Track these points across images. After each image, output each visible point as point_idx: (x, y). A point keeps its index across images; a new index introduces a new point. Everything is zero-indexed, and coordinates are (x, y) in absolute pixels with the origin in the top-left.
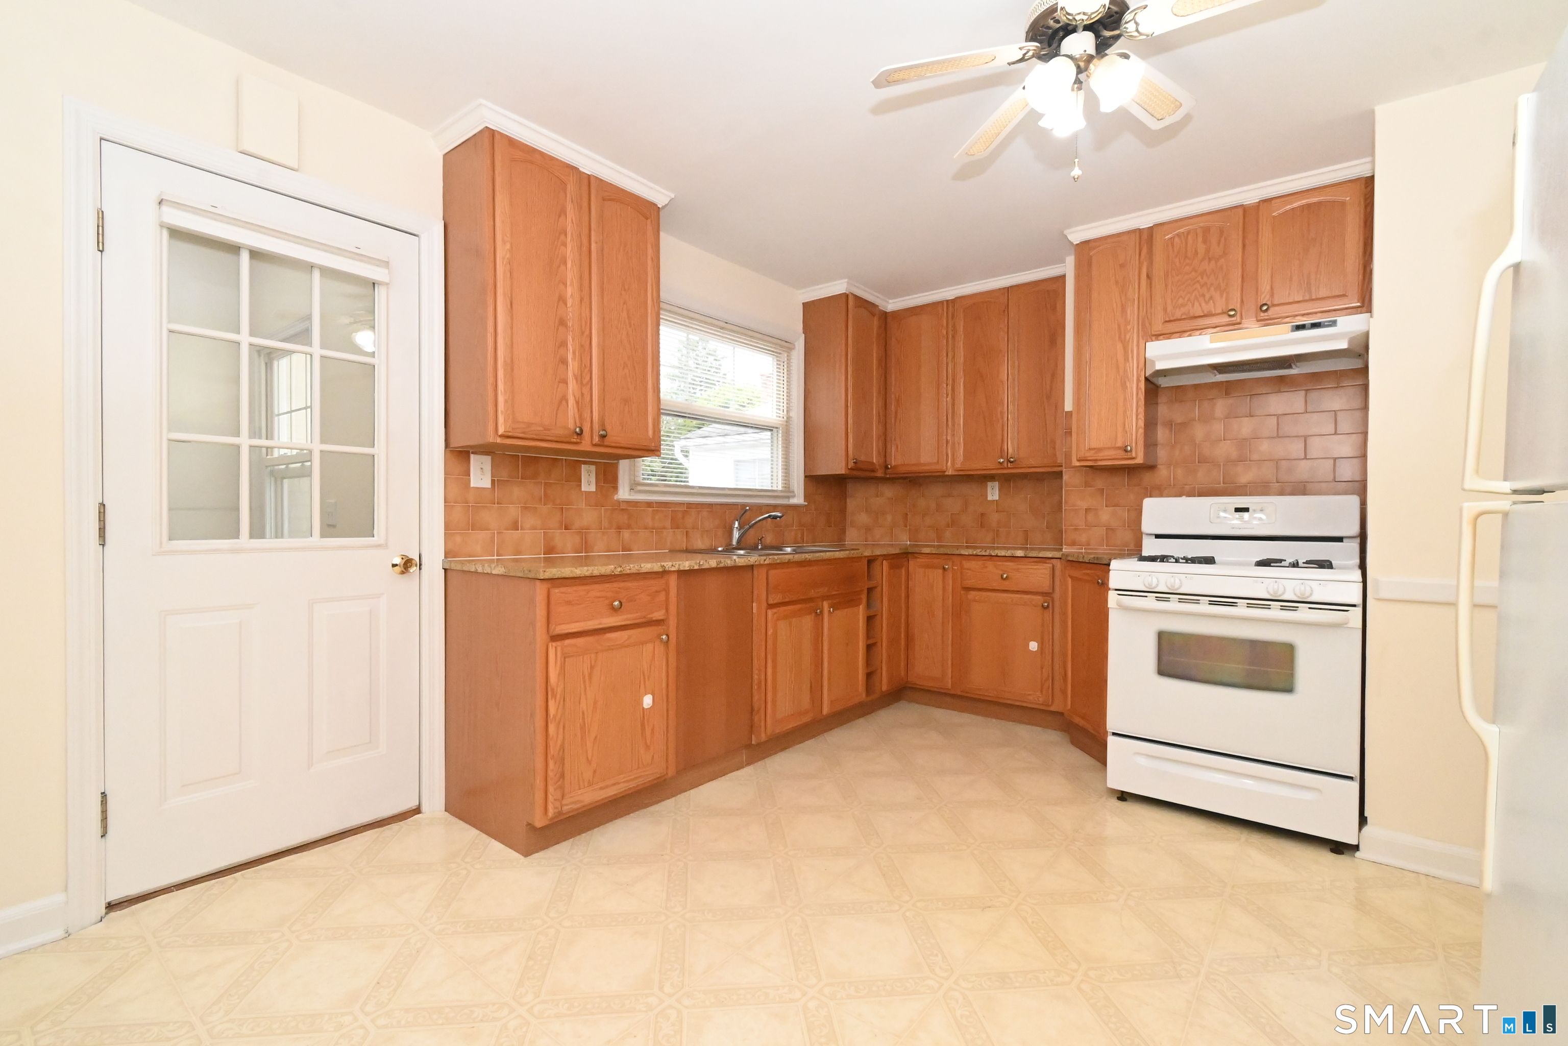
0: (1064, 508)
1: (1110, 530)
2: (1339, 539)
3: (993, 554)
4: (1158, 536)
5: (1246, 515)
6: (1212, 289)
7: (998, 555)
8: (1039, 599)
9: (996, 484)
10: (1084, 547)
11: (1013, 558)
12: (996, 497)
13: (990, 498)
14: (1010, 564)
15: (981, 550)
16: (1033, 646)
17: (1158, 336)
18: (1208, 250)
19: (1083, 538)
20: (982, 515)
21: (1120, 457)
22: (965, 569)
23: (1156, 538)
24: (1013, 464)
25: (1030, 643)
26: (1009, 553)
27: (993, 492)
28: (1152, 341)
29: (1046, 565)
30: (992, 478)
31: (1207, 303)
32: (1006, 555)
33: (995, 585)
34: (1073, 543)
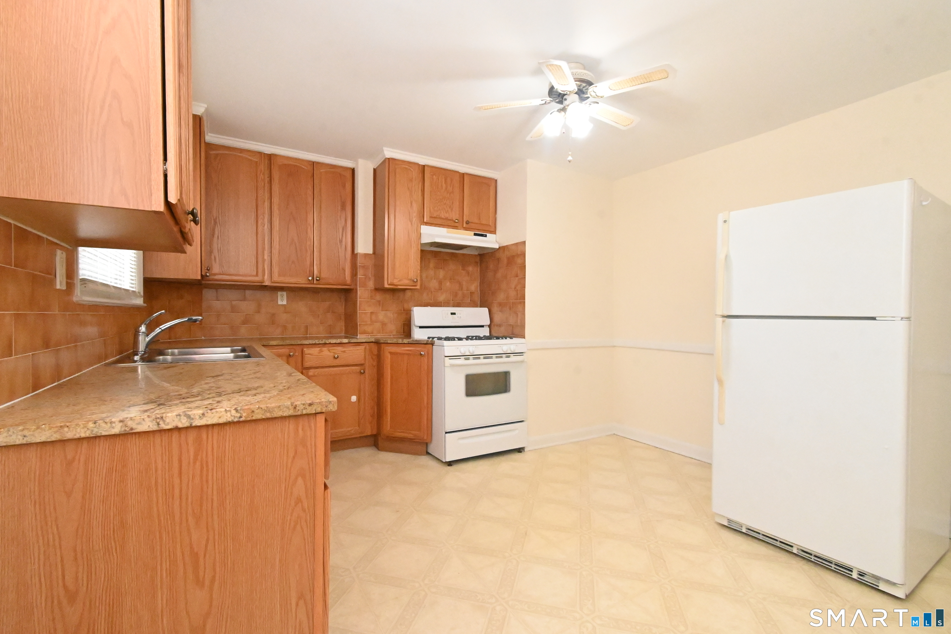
0: (358, 312)
1: (384, 324)
2: (482, 326)
3: (327, 343)
4: (421, 327)
5: (454, 316)
6: (448, 207)
7: (331, 343)
8: (357, 369)
9: (285, 293)
10: (370, 335)
11: (341, 344)
12: (285, 303)
13: (280, 303)
14: (340, 349)
15: (318, 340)
16: (354, 398)
17: (427, 224)
18: (446, 188)
19: (369, 329)
20: (273, 315)
21: (410, 284)
22: (306, 354)
23: (420, 328)
24: (318, 281)
25: (352, 397)
26: (338, 341)
27: (282, 300)
28: (423, 225)
29: (361, 347)
30: (282, 289)
31: (446, 213)
32: (337, 343)
33: (328, 363)
34: (364, 333)
